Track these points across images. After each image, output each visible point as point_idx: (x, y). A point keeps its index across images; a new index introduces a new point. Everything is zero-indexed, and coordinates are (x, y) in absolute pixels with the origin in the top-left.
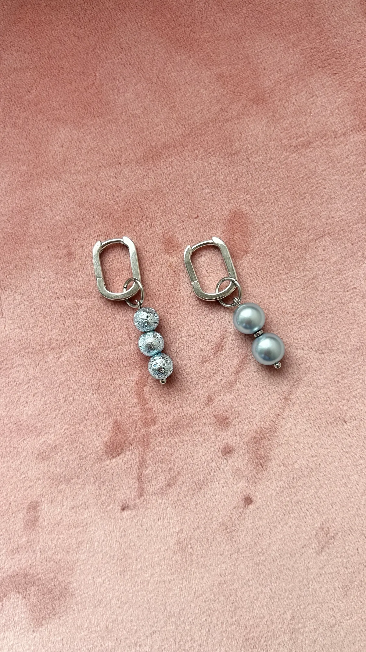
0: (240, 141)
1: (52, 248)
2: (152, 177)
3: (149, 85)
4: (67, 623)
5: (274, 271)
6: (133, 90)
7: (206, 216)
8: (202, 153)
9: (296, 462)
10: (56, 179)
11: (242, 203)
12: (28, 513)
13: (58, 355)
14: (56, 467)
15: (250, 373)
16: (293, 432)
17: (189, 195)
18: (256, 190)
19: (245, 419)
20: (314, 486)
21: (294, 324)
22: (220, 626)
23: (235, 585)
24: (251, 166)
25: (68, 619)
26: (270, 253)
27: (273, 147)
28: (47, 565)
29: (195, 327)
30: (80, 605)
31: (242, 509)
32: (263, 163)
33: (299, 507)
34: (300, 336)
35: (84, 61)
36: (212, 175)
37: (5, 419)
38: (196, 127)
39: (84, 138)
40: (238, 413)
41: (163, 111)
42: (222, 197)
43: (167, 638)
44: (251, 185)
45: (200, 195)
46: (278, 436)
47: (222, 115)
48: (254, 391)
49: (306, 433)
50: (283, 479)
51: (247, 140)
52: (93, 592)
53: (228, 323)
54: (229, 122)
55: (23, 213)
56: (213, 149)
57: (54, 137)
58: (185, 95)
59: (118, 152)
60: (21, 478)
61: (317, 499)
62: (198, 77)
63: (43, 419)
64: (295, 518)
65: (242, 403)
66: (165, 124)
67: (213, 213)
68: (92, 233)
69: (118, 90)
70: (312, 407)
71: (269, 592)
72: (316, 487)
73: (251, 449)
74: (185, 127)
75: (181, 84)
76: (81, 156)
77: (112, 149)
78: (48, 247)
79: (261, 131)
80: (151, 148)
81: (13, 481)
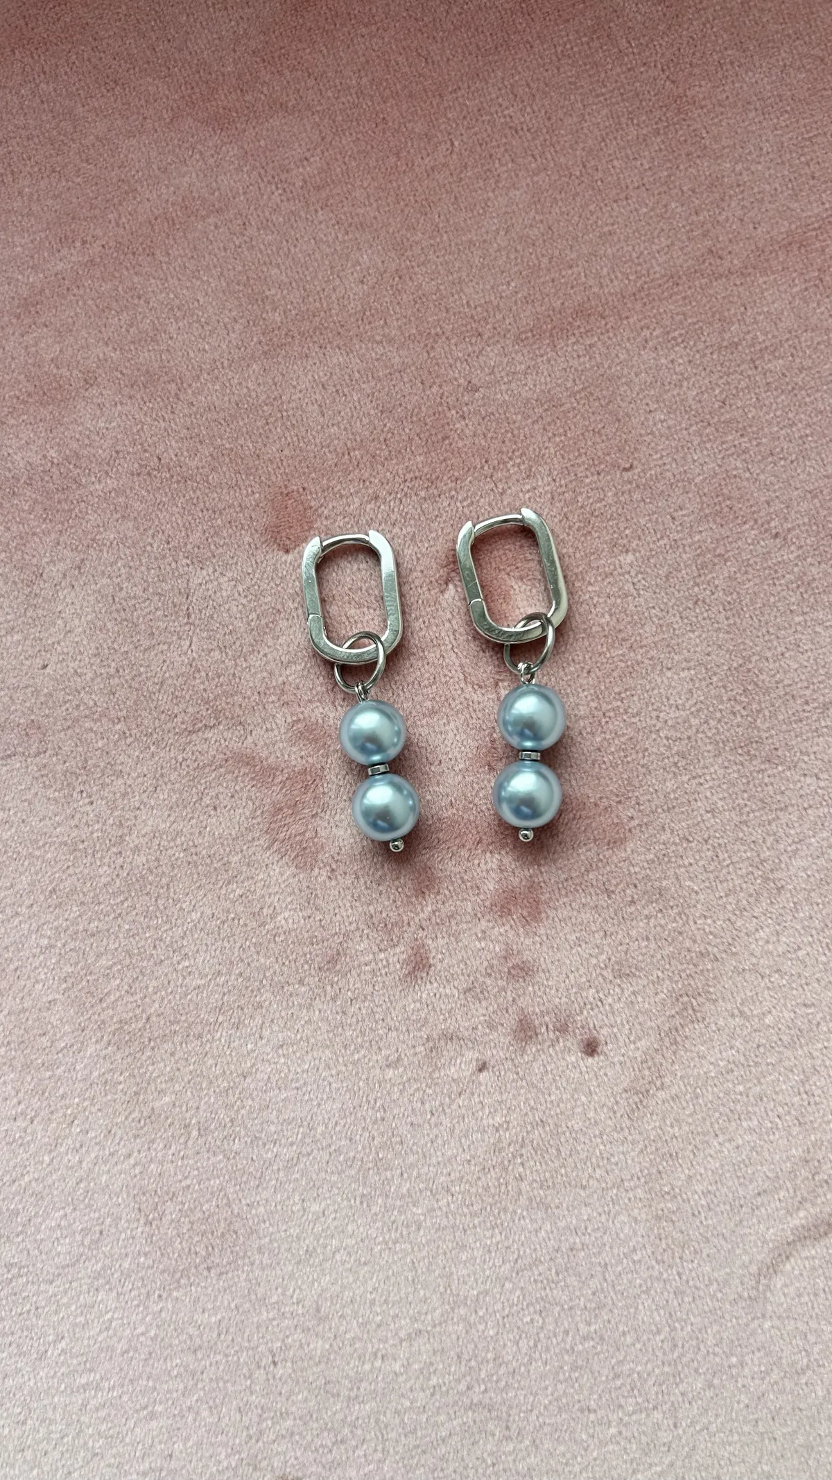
0: (742, 323)
1: (311, 493)
2: (546, 373)
3: (563, 179)
4: (234, 1289)
5: (779, 604)
6: (528, 185)
7: (650, 469)
8: (657, 337)
9: (770, 1012)
10: (339, 348)
11: (730, 452)
12: (184, 1045)
13: (295, 718)
14: (258, 953)
15: (695, 813)
16: (771, 947)
17: (619, 420)
18: (762, 429)
19: (672, 907)
20: (800, 1069)
21: (804, 722)
22: (560, 1339)
23: (604, 1255)
24: (757, 378)
25: (236, 1280)
26: (775, 565)
27: (809, 343)
28: (209, 1158)
29: (593, 700)
30: (266, 1255)
31: (641, 1096)
32: (783, 374)
33: (763, 1109)
34: (815, 749)
35: (432, 111)
36: (672, 386)
37: (165, 837)
38: (652, 281)
39: (411, 270)
40: (660, 894)
41: (586, 237)
42: (689, 434)
43: (443, 1349)
44: (754, 418)
45: (643, 424)
46: (736, 954)
47: (710, 264)
48: (698, 851)
49: (800, 953)
50: (737, 1044)
51: (756, 322)
52: (298, 1231)
53: (665, 700)
54: (724, 280)
55: (260, 412)
56: (683, 332)
57: (347, 260)
58: (636, 210)
59: (479, 309)
60: (181, 966)
61: (805, 1096)
62: (669, 176)
63: (245, 848)
64: (751, 1130)
65: (671, 873)
66: (586, 265)
67: (664, 464)
68: (400, 472)
69: (497, 182)
70: (819, 901)
71: (675, 1280)
72: (804, 1072)
73: (676, 972)
74: (627, 278)
75: (631, 187)
76: (401, 308)
77: (468, 302)
78: (304, 489)
79: (788, 307)
80: (551, 312)
81: (160, 971)
